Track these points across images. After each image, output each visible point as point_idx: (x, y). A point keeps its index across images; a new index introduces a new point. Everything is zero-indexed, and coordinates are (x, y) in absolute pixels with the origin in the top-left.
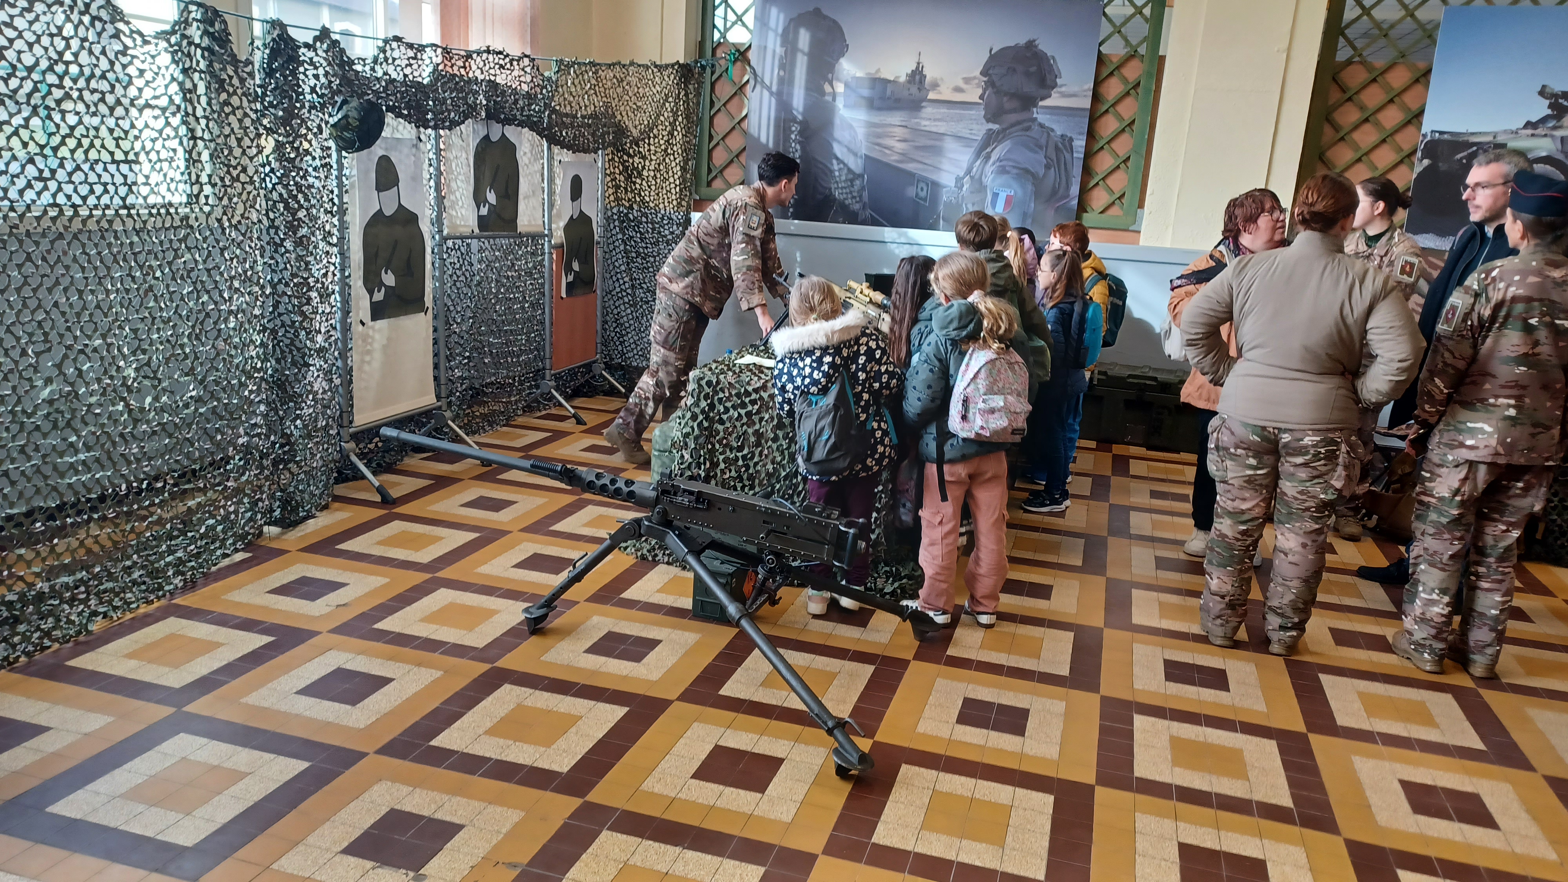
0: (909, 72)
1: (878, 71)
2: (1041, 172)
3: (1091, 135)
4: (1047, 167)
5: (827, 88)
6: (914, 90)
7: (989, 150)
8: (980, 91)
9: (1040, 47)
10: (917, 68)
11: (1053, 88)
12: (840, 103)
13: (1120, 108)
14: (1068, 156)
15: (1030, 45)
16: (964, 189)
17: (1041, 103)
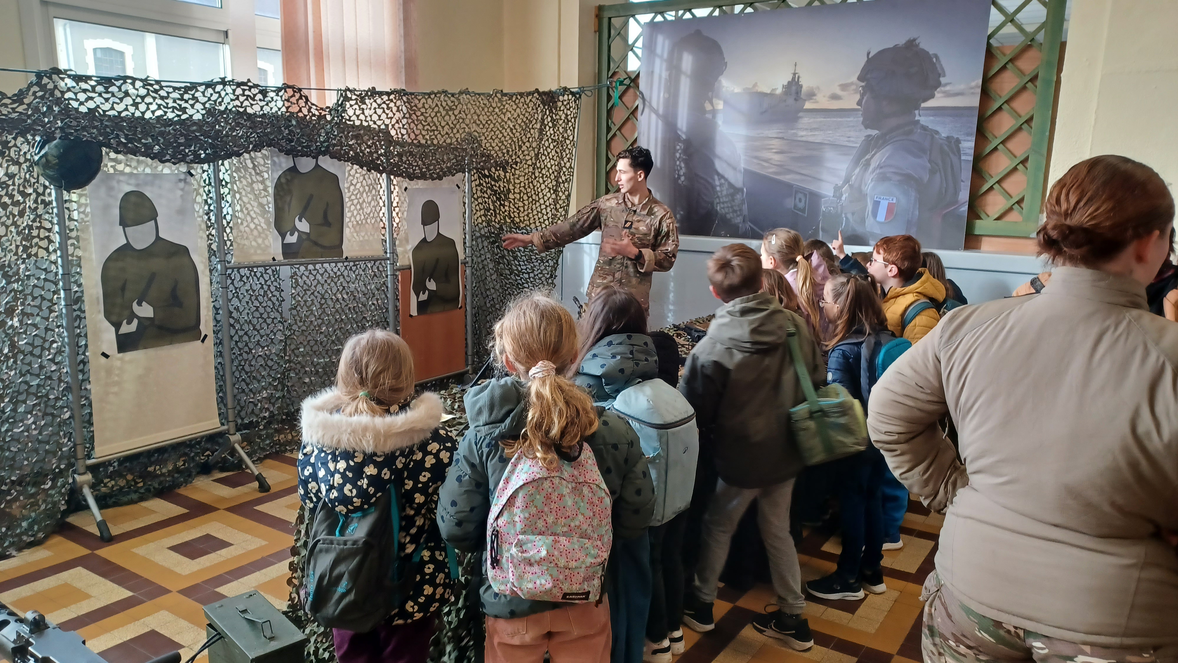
0: (786, 83)
1: (755, 85)
2: (926, 178)
3: (981, 134)
4: (932, 172)
5: (708, 107)
6: (791, 101)
7: (868, 157)
8: (858, 97)
9: (922, 46)
10: (793, 79)
11: (936, 88)
12: (720, 120)
13: (1017, 104)
14: (955, 160)
15: (911, 44)
16: (843, 198)
17: (923, 105)
